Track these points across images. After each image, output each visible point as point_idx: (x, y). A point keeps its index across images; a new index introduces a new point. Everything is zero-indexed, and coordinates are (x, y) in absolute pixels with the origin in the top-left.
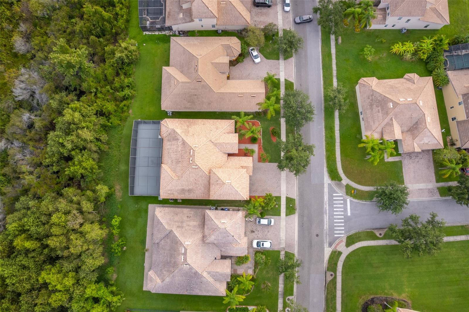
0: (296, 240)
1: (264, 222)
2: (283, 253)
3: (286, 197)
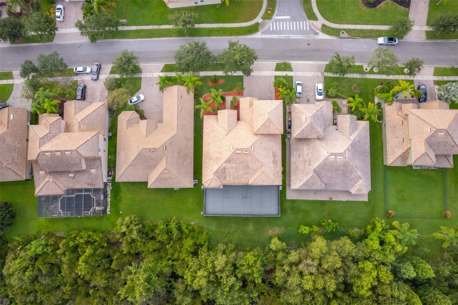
0: (314, 63)
1: (299, 89)
2: (326, 74)
3: (275, 71)
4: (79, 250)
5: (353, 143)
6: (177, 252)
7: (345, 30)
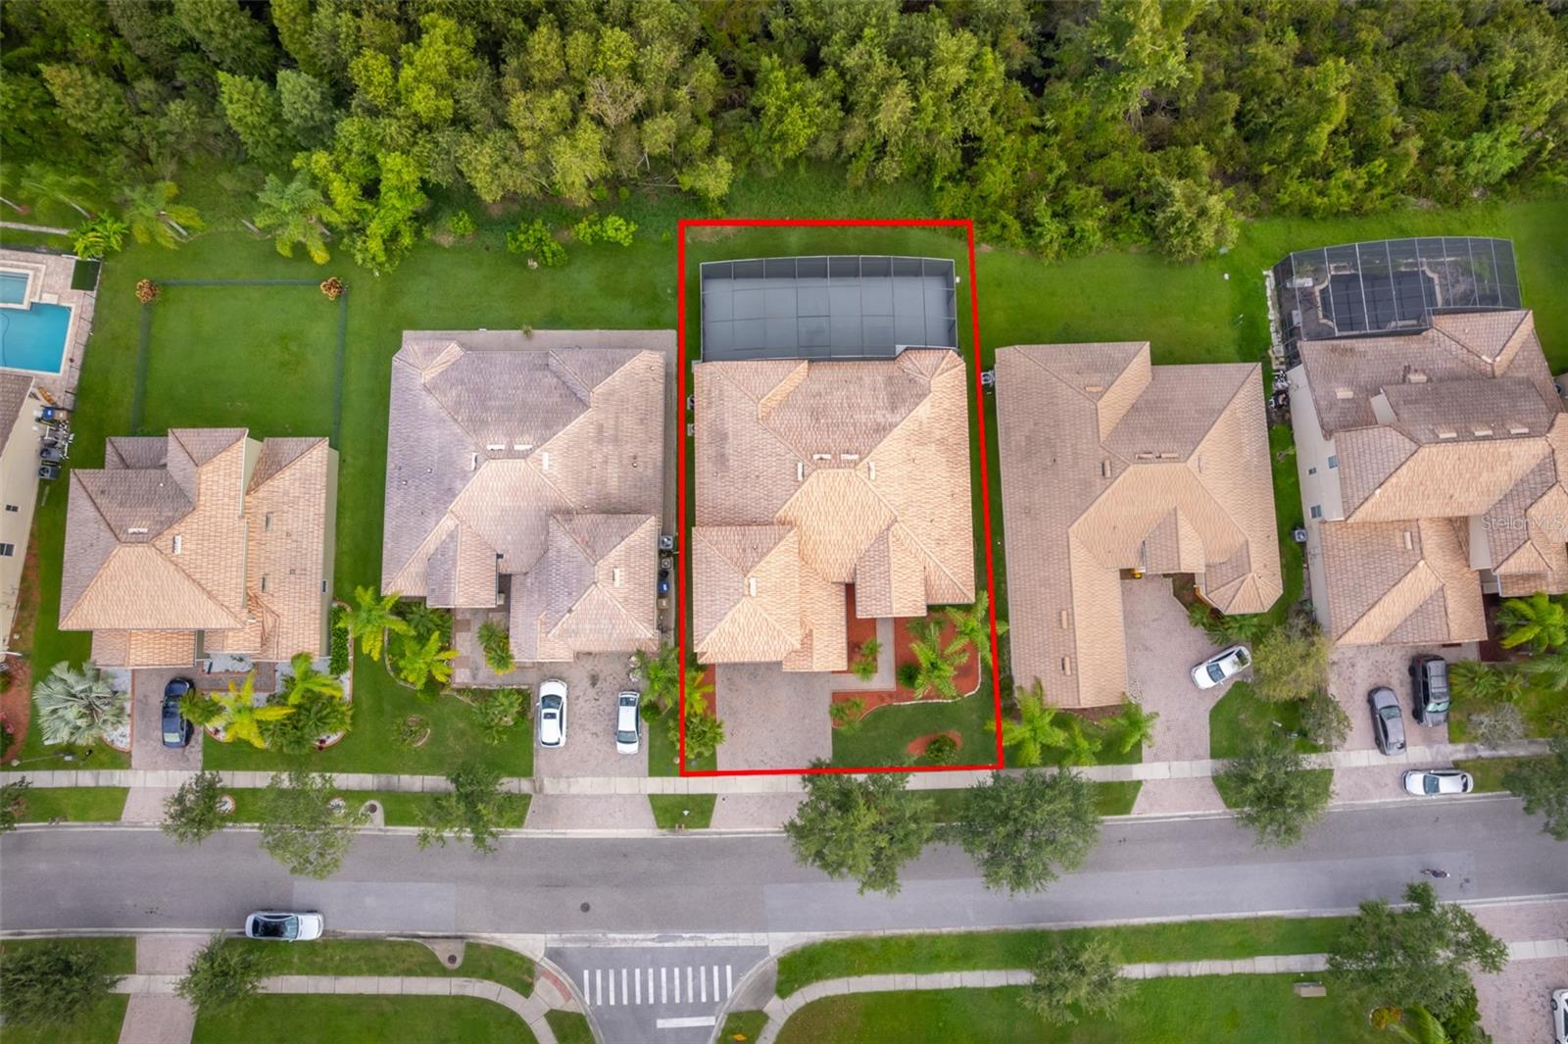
0: (569, 831)
1: (627, 719)
2: (525, 786)
3: (715, 795)
4: (1350, 153)
5: (446, 502)
6: (1031, 155)
7: (444, 973)
